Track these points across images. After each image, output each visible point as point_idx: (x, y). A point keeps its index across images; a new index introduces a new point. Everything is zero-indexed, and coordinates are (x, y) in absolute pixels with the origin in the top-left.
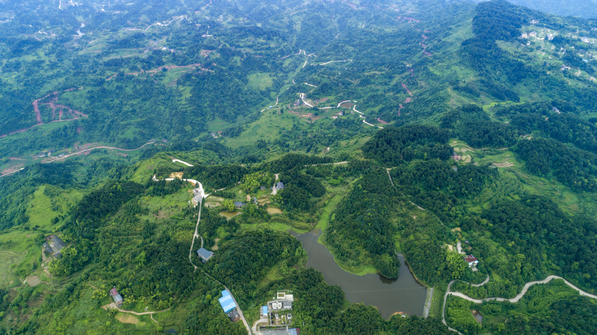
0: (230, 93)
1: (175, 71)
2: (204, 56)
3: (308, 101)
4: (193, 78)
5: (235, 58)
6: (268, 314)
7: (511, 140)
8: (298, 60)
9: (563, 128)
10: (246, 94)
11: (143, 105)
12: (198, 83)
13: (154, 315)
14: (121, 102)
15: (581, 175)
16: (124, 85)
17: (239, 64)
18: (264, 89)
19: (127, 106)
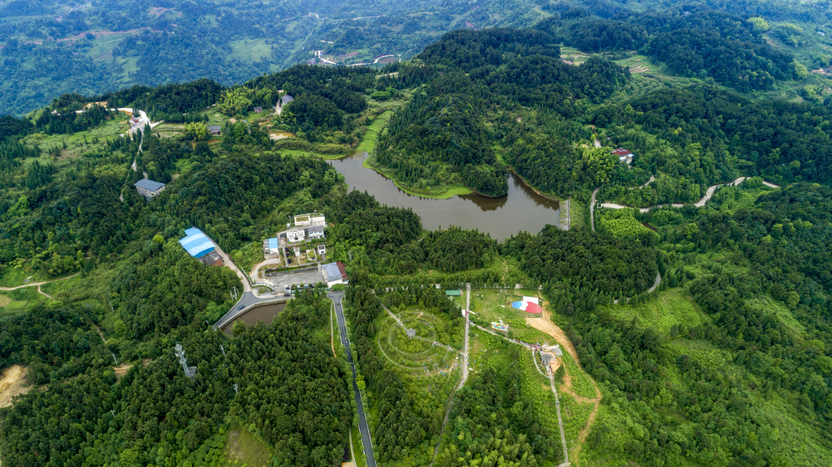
0: (203, 64)
1: (108, 40)
2: (155, 15)
3: (328, 58)
4: (139, 42)
5: (207, 17)
6: (280, 250)
7: (640, 39)
8: (308, 24)
9: (707, 25)
10: (230, 66)
11: (55, 86)
12: (149, 50)
13: (43, 287)
14: (16, 83)
15: (746, 68)
16: (18, 60)
17: (215, 25)
18: (258, 61)
19: (27, 90)
